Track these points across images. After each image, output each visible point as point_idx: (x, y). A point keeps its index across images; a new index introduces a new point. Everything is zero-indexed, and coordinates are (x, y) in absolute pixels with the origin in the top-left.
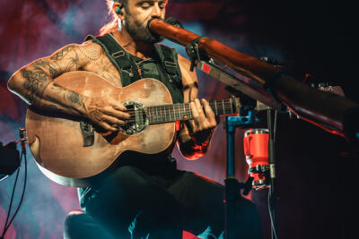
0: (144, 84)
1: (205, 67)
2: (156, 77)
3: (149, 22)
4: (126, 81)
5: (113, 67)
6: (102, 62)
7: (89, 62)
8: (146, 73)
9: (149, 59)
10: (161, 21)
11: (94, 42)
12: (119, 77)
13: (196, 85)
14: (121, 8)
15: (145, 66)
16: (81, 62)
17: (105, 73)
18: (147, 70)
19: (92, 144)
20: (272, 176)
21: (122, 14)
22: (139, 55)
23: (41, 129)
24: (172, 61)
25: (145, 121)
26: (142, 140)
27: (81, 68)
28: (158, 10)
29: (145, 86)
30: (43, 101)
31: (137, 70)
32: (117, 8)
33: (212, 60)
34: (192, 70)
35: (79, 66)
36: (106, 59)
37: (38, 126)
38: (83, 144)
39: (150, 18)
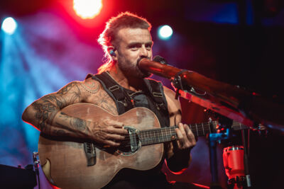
0: (136, 112)
1: (188, 96)
2: (146, 106)
3: (138, 61)
4: (122, 110)
5: (110, 98)
6: (100, 95)
7: (90, 95)
8: (138, 102)
9: (140, 91)
10: (148, 60)
11: (93, 79)
12: (115, 107)
13: (179, 112)
14: (114, 50)
15: (137, 98)
16: (83, 95)
17: (104, 104)
18: (139, 101)
19: (95, 164)
20: (249, 185)
21: (115, 56)
22: (132, 89)
23: (51, 153)
24: (159, 92)
25: (138, 143)
26: (136, 159)
27: (83, 101)
28: (145, 51)
29: (137, 114)
30: (53, 128)
31: (130, 101)
32: (111, 51)
33: (193, 89)
34: (176, 98)
35: (81, 99)
36: (103, 93)
37: (48, 150)
38: (87, 164)
39: (139, 57)
